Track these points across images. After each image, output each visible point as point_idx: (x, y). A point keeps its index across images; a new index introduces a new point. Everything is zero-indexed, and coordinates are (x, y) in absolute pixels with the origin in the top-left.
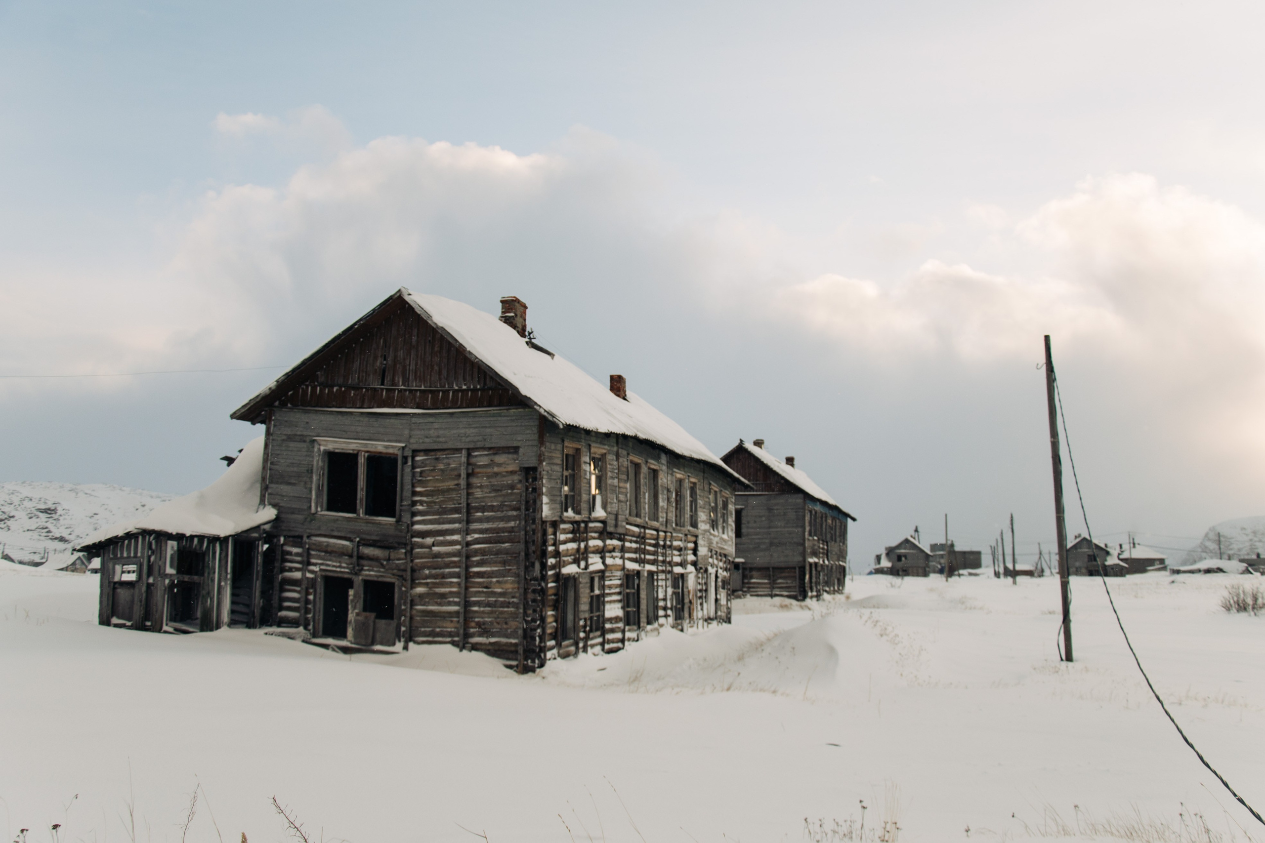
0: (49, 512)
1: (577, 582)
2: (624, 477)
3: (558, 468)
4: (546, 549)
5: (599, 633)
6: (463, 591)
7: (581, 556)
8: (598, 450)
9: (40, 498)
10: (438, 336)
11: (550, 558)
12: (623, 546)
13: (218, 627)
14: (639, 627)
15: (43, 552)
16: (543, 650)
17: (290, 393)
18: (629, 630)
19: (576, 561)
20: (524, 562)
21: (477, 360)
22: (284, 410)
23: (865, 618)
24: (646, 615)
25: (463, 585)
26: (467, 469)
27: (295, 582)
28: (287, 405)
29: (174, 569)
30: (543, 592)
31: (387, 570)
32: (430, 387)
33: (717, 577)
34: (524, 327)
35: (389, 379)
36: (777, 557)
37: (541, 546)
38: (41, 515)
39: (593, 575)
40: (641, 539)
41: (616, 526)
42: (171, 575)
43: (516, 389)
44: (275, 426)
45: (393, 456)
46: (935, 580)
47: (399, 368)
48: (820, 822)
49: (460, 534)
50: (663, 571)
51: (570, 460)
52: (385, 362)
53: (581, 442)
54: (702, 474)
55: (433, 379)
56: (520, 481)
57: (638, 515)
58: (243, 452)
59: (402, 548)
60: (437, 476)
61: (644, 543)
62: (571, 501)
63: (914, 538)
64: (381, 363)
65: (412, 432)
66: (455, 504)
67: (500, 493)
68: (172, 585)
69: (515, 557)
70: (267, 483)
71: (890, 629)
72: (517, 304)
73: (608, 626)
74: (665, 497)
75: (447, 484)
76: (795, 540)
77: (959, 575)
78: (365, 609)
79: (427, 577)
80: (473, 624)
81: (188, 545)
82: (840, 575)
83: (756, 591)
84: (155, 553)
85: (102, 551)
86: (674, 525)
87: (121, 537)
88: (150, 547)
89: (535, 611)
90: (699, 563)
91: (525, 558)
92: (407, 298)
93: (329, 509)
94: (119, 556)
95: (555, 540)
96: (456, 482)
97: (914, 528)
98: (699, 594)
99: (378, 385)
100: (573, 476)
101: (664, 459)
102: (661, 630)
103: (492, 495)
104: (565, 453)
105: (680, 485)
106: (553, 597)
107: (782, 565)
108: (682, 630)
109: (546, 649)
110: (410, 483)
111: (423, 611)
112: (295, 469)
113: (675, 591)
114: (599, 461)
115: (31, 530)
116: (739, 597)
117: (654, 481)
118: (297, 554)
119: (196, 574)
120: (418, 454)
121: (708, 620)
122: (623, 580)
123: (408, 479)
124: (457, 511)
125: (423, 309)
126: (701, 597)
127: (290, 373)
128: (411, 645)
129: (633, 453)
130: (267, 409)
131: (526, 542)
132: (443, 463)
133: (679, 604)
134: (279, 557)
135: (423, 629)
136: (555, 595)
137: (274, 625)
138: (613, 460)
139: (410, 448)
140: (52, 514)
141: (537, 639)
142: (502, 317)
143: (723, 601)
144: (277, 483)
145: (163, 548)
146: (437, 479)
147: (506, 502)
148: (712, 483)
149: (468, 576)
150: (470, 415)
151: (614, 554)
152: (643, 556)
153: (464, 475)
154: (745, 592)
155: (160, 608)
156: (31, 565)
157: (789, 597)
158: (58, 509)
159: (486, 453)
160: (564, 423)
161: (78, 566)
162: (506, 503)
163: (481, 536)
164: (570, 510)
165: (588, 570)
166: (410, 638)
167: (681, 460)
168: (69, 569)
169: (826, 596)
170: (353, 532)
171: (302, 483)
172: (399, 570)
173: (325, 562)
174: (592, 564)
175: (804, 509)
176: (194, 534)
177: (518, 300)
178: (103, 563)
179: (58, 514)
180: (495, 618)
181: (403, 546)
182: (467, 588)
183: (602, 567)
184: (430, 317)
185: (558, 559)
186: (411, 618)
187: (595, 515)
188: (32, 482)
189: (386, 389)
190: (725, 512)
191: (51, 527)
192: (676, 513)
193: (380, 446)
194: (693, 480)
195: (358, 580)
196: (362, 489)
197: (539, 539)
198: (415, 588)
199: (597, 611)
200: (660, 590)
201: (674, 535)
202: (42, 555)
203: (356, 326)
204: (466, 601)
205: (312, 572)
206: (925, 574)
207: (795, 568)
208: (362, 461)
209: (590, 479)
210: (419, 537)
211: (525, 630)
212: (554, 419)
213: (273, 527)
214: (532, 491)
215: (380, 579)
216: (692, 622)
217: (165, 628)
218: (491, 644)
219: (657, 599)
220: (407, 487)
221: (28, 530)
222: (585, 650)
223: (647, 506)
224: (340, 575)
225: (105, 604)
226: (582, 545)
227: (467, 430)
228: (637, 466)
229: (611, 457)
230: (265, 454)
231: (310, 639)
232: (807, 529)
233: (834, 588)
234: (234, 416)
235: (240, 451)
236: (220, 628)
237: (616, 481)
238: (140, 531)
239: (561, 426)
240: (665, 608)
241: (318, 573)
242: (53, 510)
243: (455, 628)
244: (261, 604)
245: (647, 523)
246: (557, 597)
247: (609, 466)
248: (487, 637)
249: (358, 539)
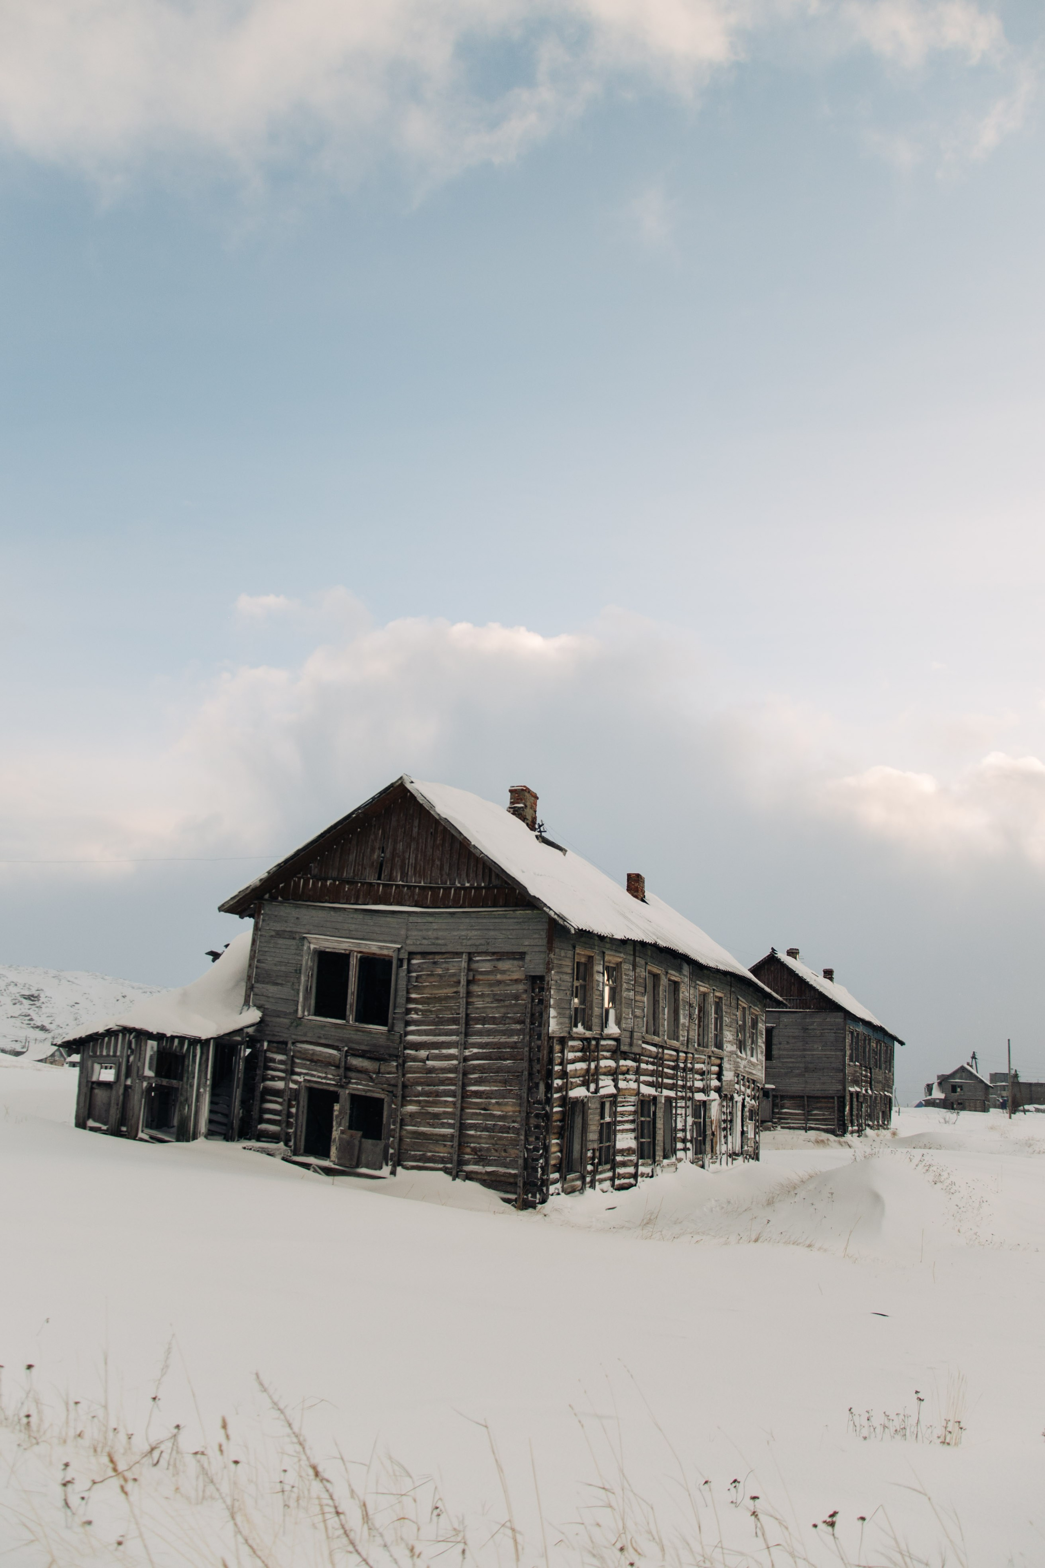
0: (33, 999)
1: (586, 1107)
2: (642, 989)
3: (568, 978)
4: (553, 1068)
5: (608, 1166)
6: (458, 1113)
7: (591, 1078)
8: (612, 958)
9: (25, 984)
10: (440, 828)
11: (556, 1079)
12: (638, 1068)
13: (195, 1138)
14: (654, 1162)
15: (24, 1041)
16: (546, 1183)
17: (281, 885)
18: (643, 1165)
19: (586, 1084)
20: (527, 1082)
21: (482, 855)
22: (274, 903)
23: (916, 1161)
24: (662, 1147)
25: (459, 1105)
26: (467, 975)
27: (277, 1093)
28: (278, 898)
29: (153, 1071)
30: (547, 1117)
31: (376, 1084)
32: (430, 884)
33: (743, 1106)
34: (534, 819)
35: (386, 874)
36: (816, 1085)
37: (547, 1066)
38: (25, 1001)
39: (605, 1100)
40: (658, 1060)
41: (631, 1044)
42: (149, 1078)
43: (525, 889)
44: (263, 920)
45: (387, 958)
46: (996, 1116)
47: (398, 861)
48: (867, 1415)
49: (458, 1048)
50: (682, 1098)
51: (582, 969)
52: (383, 855)
53: (594, 949)
54: (729, 988)
55: (433, 875)
56: (526, 991)
57: (656, 1033)
58: (229, 947)
59: (394, 1060)
60: (434, 982)
61: (662, 1065)
62: (581, 1016)
63: (971, 1066)
64: (379, 856)
65: (409, 933)
66: (453, 1014)
67: (502, 1004)
68: (150, 1089)
69: (518, 1076)
70: (253, 982)
71: (945, 1175)
72: (526, 794)
73: (619, 1158)
74: (687, 1012)
75: (445, 991)
76: (833, 1065)
77: (1025, 1111)
78: (350, 1127)
79: (420, 1094)
80: (468, 1150)
81: (168, 1046)
82: (886, 1107)
83: (788, 1123)
84: (134, 1053)
85: (82, 1048)
86: (696, 1045)
87: (102, 1033)
88: (130, 1047)
89: (537, 1138)
90: (723, 1089)
91: (529, 1078)
92: (409, 786)
93: (318, 1012)
94: (98, 1053)
95: (563, 1059)
96: (455, 990)
97: (971, 1055)
98: (723, 1125)
99: (374, 880)
100: (584, 987)
101: (686, 969)
102: (679, 1165)
103: (495, 1005)
104: (576, 960)
105: (704, 1000)
106: (558, 1123)
107: (819, 1094)
108: (703, 1167)
109: (549, 1183)
110: (405, 989)
111: (414, 1133)
112: (283, 968)
113: (696, 1120)
114: (613, 971)
115: (15, 1017)
116: (768, 1129)
117: (675, 994)
118: (281, 1062)
119: (175, 1079)
120: (415, 956)
121: (733, 1155)
122: (637, 1106)
123: (402, 984)
124: (455, 1021)
125: (425, 798)
126: (725, 1129)
127: (282, 864)
128: (399, 1169)
129: (651, 963)
130: (256, 902)
131: (531, 1060)
132: (442, 968)
133: (700, 1136)
134: (261, 1064)
135: (413, 1153)
136: (560, 1121)
137: (253, 1139)
138: (629, 970)
139: (406, 950)
140: (35, 1001)
141: (539, 1170)
142: (510, 808)
143: (751, 1135)
144: (263, 982)
145: (143, 1048)
146: (434, 985)
147: (508, 1013)
148: (740, 998)
149: (465, 1095)
150: (473, 915)
151: (628, 1077)
152: (660, 1079)
153: (463, 982)
154: (775, 1123)
155: (136, 1111)
156: (12, 1055)
157: (827, 1131)
158: (41, 995)
159: (489, 958)
160: (576, 928)
161: (57, 1058)
162: (509, 1015)
163: (480, 1051)
164: (580, 1025)
165: (598, 1094)
166: (398, 1161)
167: (705, 971)
168: (48, 1061)
169: (868, 1131)
170: (342, 1040)
171: (290, 984)
172: (389, 1085)
173: (310, 1072)
174: (603, 1087)
175: (844, 1030)
176: (175, 1034)
177: (528, 789)
178: (82, 1059)
179: (41, 1001)
180: (493, 1144)
181: (395, 1058)
182: (462, 1109)
183: (614, 1091)
184: (433, 807)
185: (565, 1081)
186: (401, 1139)
187: (607, 1031)
188: (19, 966)
189: (382, 884)
190: (754, 1031)
191: (34, 1016)
192: (698, 1031)
193: (373, 947)
194: (718, 994)
195: (344, 1094)
196: (353, 993)
197: (545, 1056)
198: (406, 1106)
199: (607, 1142)
200: (679, 1119)
201: (696, 1056)
202: (23, 1044)
203: (354, 816)
204: (461, 1124)
205: (296, 1082)
206: (985, 1109)
207: (833, 1098)
208: (354, 962)
209: (603, 991)
210: (412, 1049)
211: (525, 1160)
212: (565, 923)
213: (256, 1031)
214: (539, 1002)
215: (369, 1094)
216: (714, 1157)
217: (141, 1135)
218: (488, 1173)
219: (675, 1130)
220: (402, 993)
221: (12, 1017)
222: (592, 1186)
223: (666, 1023)
224: (325, 1087)
225: (82, 1104)
226: (593, 1065)
227: (469, 932)
228: (656, 977)
229: (626, 967)
230: (251, 950)
231: (290, 1156)
232: (848, 1052)
233: (878, 1122)
234: (221, 909)
235: (227, 946)
236: (197, 1139)
237: (632, 993)
238: (120, 1028)
239: (573, 932)
240: (684, 1141)
241: (303, 1083)
242: (36, 997)
243: (449, 1153)
244: (241, 1115)
245: (666, 1042)
246: (563, 1123)
247: (624, 977)
248: (483, 1166)
249: (346, 1048)
